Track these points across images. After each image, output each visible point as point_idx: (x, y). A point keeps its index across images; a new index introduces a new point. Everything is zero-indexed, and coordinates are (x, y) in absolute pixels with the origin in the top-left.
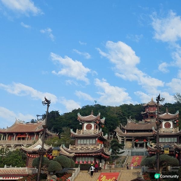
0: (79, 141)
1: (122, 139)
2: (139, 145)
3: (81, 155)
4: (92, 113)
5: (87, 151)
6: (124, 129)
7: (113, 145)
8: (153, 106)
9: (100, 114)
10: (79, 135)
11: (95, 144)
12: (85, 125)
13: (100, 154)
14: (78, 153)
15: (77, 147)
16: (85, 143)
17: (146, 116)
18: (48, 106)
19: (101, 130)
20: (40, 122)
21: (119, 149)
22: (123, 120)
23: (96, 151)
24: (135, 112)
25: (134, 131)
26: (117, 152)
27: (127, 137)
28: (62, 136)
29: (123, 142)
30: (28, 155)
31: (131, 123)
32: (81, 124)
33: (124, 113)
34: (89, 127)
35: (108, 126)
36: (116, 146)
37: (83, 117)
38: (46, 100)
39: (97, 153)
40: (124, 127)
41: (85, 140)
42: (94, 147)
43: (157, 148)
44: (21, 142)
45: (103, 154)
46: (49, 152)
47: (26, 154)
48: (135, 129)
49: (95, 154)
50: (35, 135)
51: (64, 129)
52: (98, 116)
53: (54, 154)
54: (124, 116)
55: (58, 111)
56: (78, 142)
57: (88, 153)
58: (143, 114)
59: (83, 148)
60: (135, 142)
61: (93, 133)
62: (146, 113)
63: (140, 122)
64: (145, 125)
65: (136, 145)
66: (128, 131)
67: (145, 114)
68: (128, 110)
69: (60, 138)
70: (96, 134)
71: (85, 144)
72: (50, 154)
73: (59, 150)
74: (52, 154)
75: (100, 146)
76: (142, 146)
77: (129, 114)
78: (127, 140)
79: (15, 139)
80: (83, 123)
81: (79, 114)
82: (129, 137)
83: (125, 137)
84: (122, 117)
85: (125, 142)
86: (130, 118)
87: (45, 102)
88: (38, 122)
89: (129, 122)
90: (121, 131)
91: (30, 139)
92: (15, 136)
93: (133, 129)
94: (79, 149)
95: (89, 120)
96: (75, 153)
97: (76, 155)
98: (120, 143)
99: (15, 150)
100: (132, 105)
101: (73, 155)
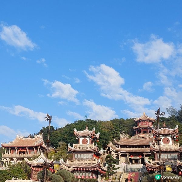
0: (76, 155)
1: (116, 155)
2: (134, 161)
3: (78, 169)
4: (87, 127)
5: (85, 166)
6: (118, 145)
7: (108, 161)
8: (146, 120)
9: (94, 129)
10: (76, 150)
11: (91, 159)
12: (81, 139)
13: (97, 169)
14: (76, 168)
15: (75, 162)
16: (82, 157)
17: (139, 131)
18: (50, 121)
19: (97, 144)
20: (38, 137)
21: (114, 165)
22: (115, 135)
23: (93, 166)
24: (127, 126)
25: (128, 147)
26: (112, 168)
27: (121, 152)
28: (58, 151)
29: (117, 158)
30: (33, 168)
31: (124, 138)
32: (77, 138)
33: (115, 128)
34: (85, 142)
35: (101, 141)
36: (111, 162)
37: (79, 132)
38: (48, 116)
39: (94, 168)
40: (117, 142)
41: (82, 155)
42: (91, 162)
43: (160, 164)
44: (22, 156)
45: (100, 169)
46: (51, 165)
47: (31, 167)
48: (129, 144)
49: (92, 169)
50: (34, 150)
51: (60, 143)
52: (93, 131)
53: (56, 168)
54: (116, 130)
55: (53, 126)
56: (75, 157)
57: (85, 168)
58: (136, 129)
59: (80, 163)
60: (130, 157)
61: (89, 148)
62: (139, 128)
63: (133, 137)
64: (139, 141)
65: (131, 161)
66: (122, 146)
67: (137, 129)
68: (119, 124)
69: (56, 152)
70: (92, 149)
71: (82, 159)
72: (51, 168)
73: (60, 164)
74: (53, 168)
75: (96, 161)
76: (137, 162)
77: (120, 128)
78: (122, 156)
79: (17, 153)
80: (79, 137)
81: (75, 129)
82: (123, 153)
83: (119, 153)
84: (114, 131)
85: (119, 158)
86: (123, 133)
87: (47, 118)
88: (36, 137)
89: (122, 136)
90: (114, 146)
91: (30, 153)
92: (17, 150)
93: (127, 144)
94: (76, 164)
95: (84, 134)
96: (74, 168)
97: (74, 169)
98: (115, 158)
99: (17, 163)
100: (122, 119)
101: (71, 169)
